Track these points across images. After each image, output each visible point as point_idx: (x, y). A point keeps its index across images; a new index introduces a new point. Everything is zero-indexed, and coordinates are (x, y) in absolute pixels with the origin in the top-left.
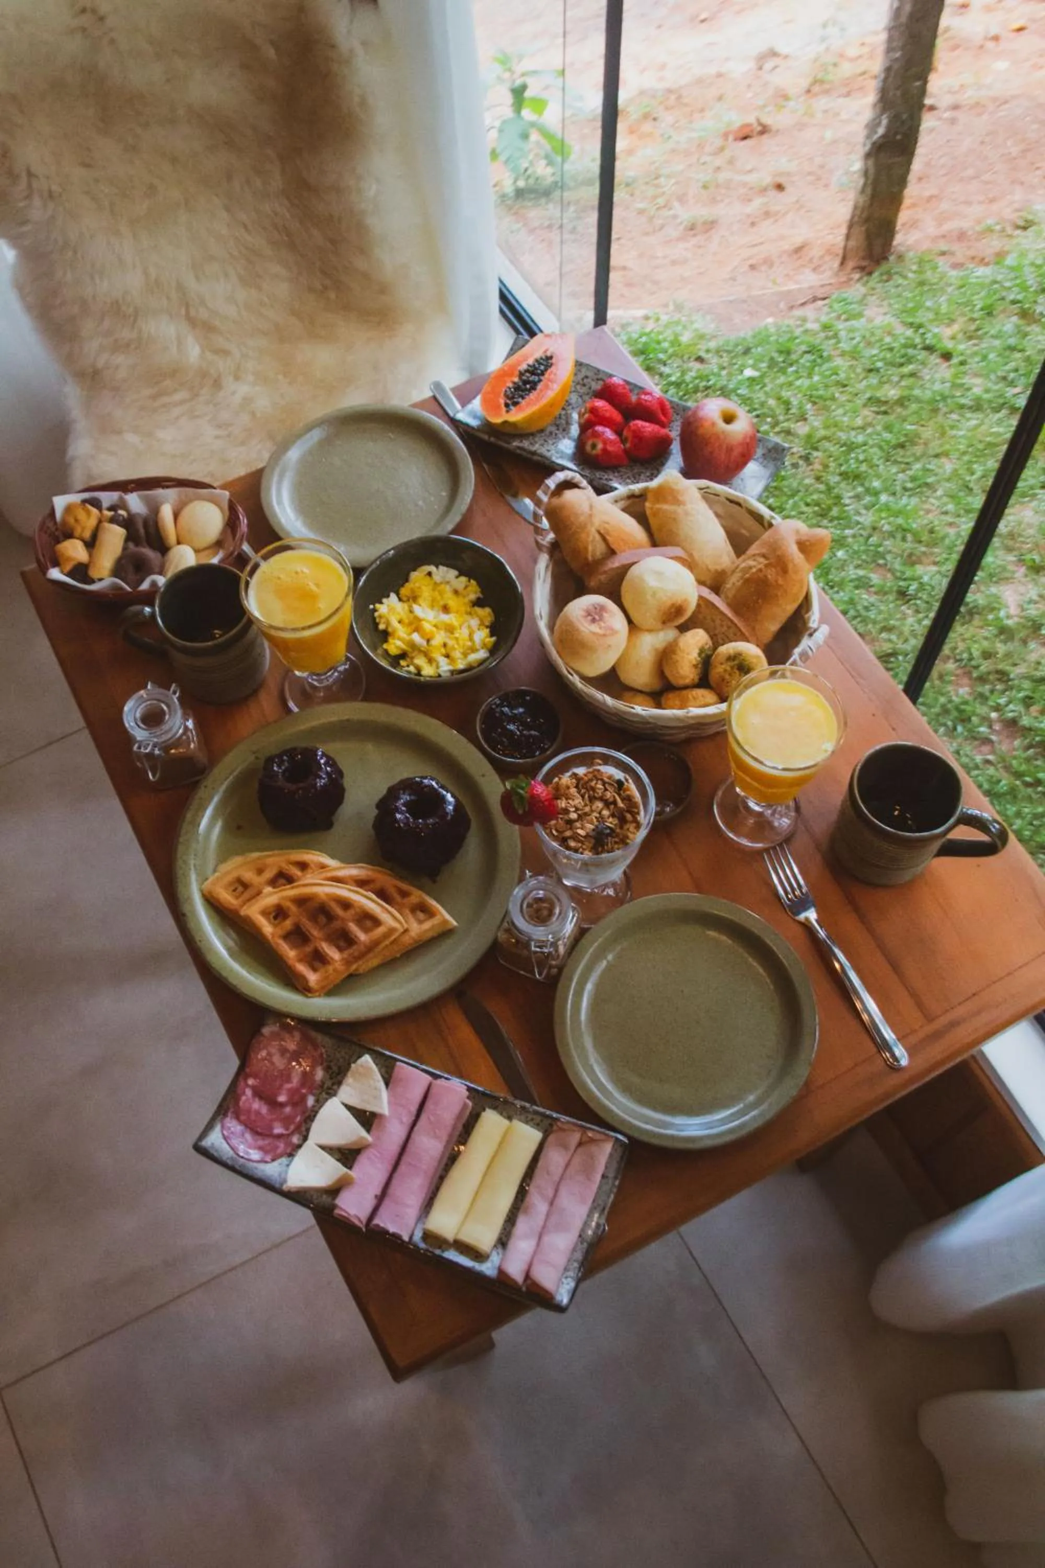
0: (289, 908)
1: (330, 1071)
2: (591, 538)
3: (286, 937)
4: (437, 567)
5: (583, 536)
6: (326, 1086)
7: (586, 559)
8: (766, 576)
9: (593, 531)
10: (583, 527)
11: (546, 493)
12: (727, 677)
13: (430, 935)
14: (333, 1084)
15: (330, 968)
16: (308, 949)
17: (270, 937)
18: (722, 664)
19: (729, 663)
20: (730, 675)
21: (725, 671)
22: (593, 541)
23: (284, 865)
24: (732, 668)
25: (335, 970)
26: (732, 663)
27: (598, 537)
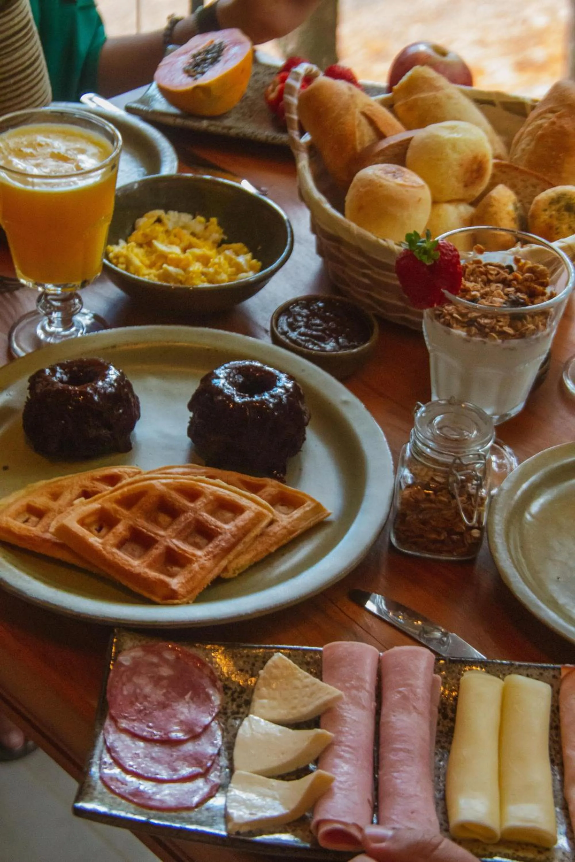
0: (116, 511)
1: (230, 693)
2: (357, 122)
3: (121, 545)
4: (166, 212)
5: (349, 118)
6: (229, 711)
7: (354, 148)
8: (561, 127)
9: (358, 114)
10: (347, 108)
11: (297, 79)
12: (555, 223)
13: (305, 525)
14: (239, 706)
15: (195, 566)
16: (156, 552)
17: (100, 547)
18: (545, 210)
19: (554, 207)
20: (558, 219)
21: (551, 216)
22: (359, 125)
23: (87, 483)
24: (558, 211)
25: (202, 568)
26: (557, 206)
27: (364, 121)
